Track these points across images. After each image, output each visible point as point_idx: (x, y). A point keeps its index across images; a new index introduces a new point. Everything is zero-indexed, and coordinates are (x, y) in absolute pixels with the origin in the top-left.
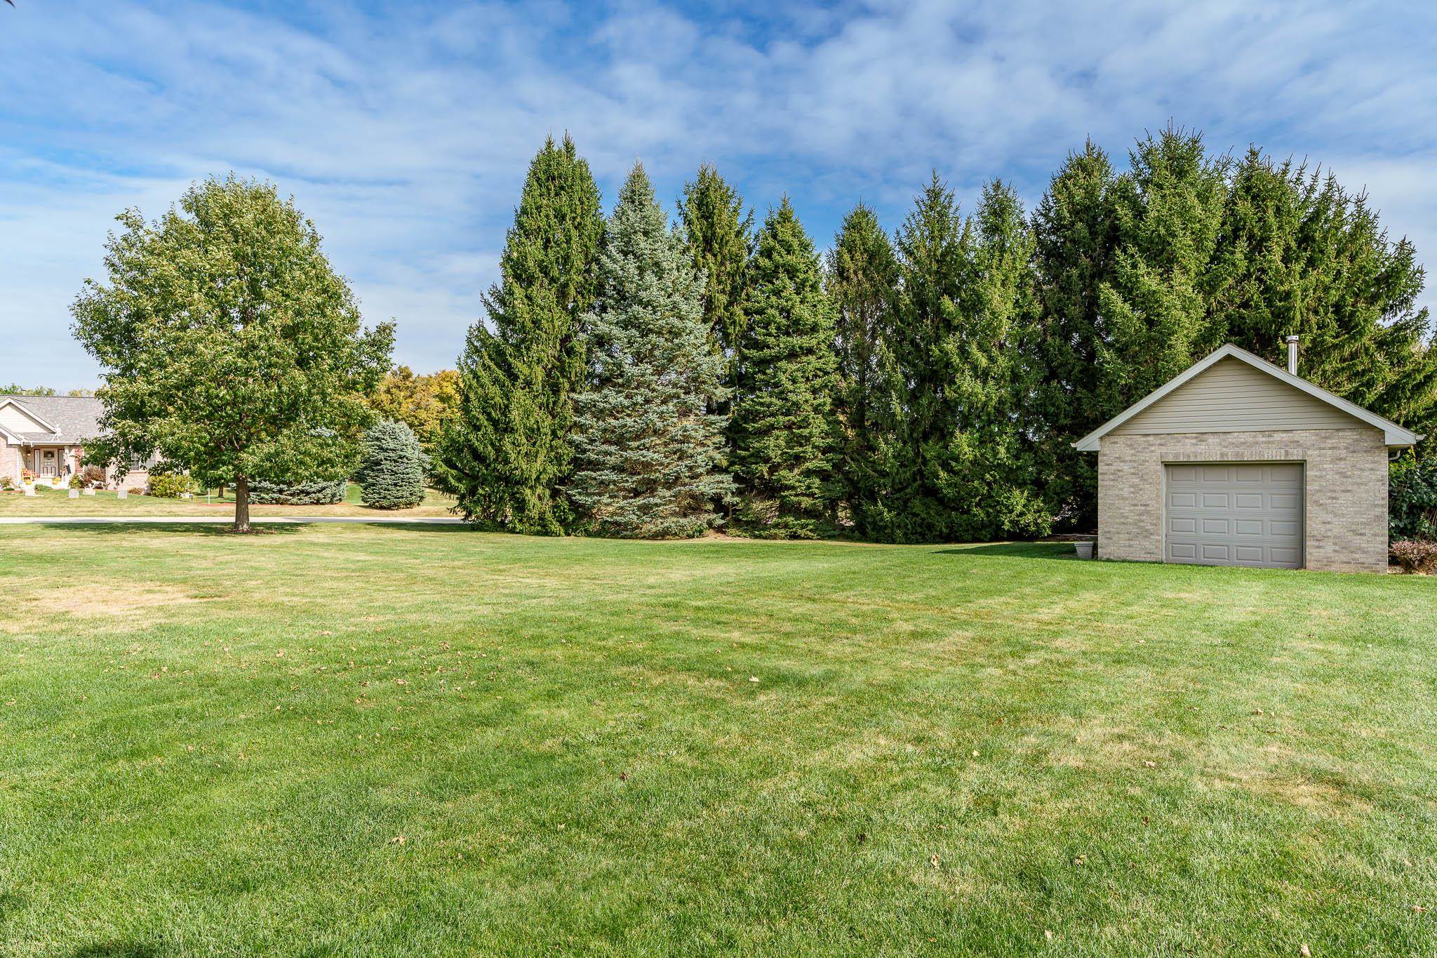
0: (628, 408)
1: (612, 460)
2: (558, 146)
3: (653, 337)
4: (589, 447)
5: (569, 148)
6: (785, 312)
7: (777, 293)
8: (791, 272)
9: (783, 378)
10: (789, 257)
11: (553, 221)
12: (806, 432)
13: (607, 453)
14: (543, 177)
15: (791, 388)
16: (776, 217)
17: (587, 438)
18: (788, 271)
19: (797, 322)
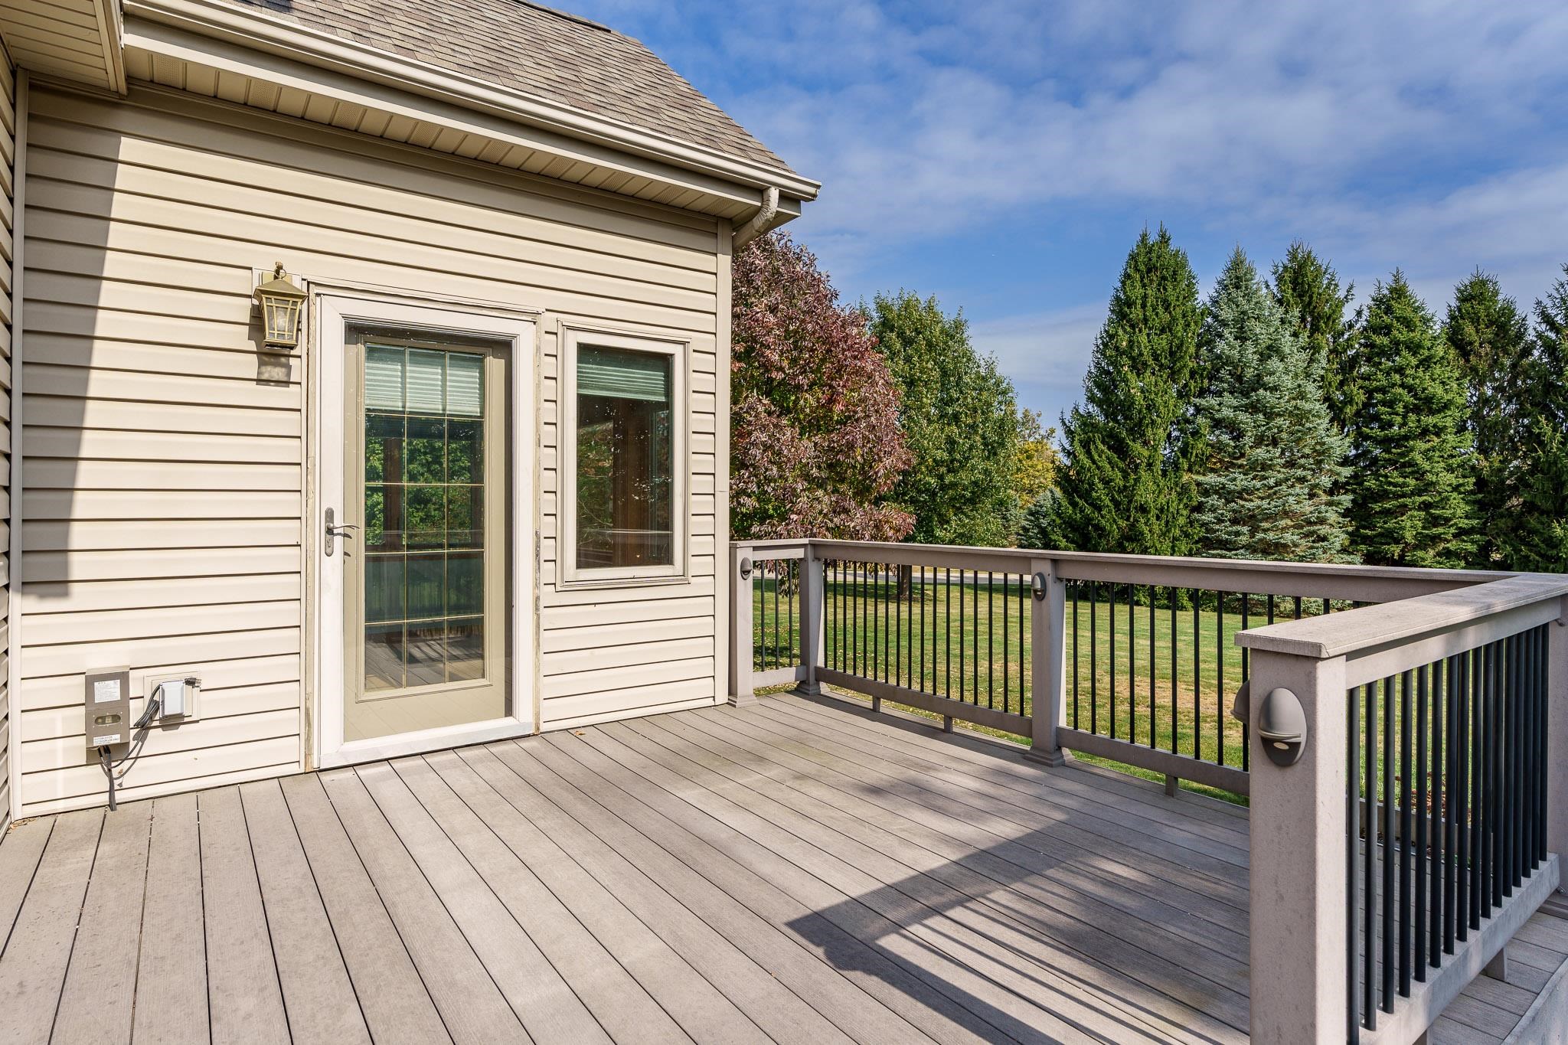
0: (1258, 490)
1: (1244, 539)
2: (1153, 238)
3: (1279, 421)
4: (1217, 527)
5: (1164, 239)
6: (1410, 389)
7: (1400, 370)
8: (1414, 348)
9: (1419, 458)
10: (1412, 335)
11: (1161, 310)
12: (1448, 513)
13: (1238, 534)
14: (1142, 268)
15: (1428, 468)
16: (1386, 292)
17: (1215, 518)
18: (1408, 347)
19: (1429, 400)
